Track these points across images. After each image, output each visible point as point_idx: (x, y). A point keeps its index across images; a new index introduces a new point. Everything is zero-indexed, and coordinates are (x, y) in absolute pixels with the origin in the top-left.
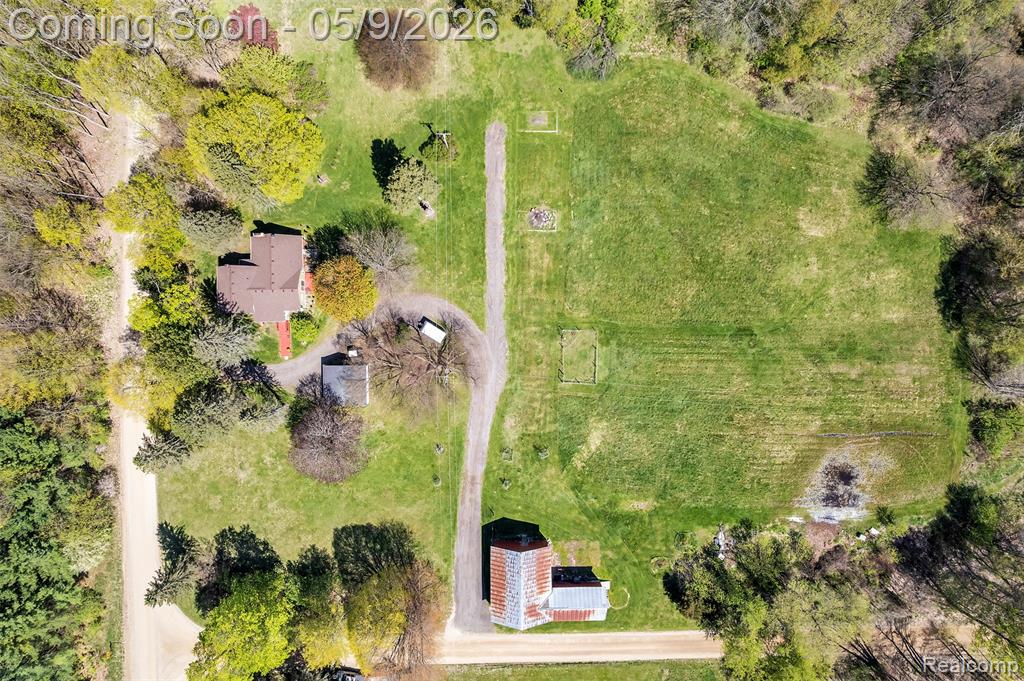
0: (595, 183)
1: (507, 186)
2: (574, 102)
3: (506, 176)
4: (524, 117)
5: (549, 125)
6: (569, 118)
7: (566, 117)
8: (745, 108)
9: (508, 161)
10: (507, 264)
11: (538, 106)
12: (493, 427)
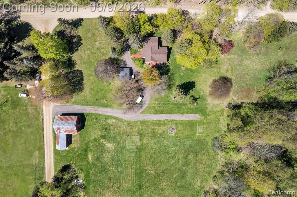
0: (183, 145)
1: (182, 120)
2: (206, 139)
3: (184, 120)
4: (201, 125)
5: (199, 132)
6: (201, 138)
7: (201, 137)
8: (204, 187)
9: (189, 120)
10: (159, 120)
11: (204, 129)
12: (112, 116)
